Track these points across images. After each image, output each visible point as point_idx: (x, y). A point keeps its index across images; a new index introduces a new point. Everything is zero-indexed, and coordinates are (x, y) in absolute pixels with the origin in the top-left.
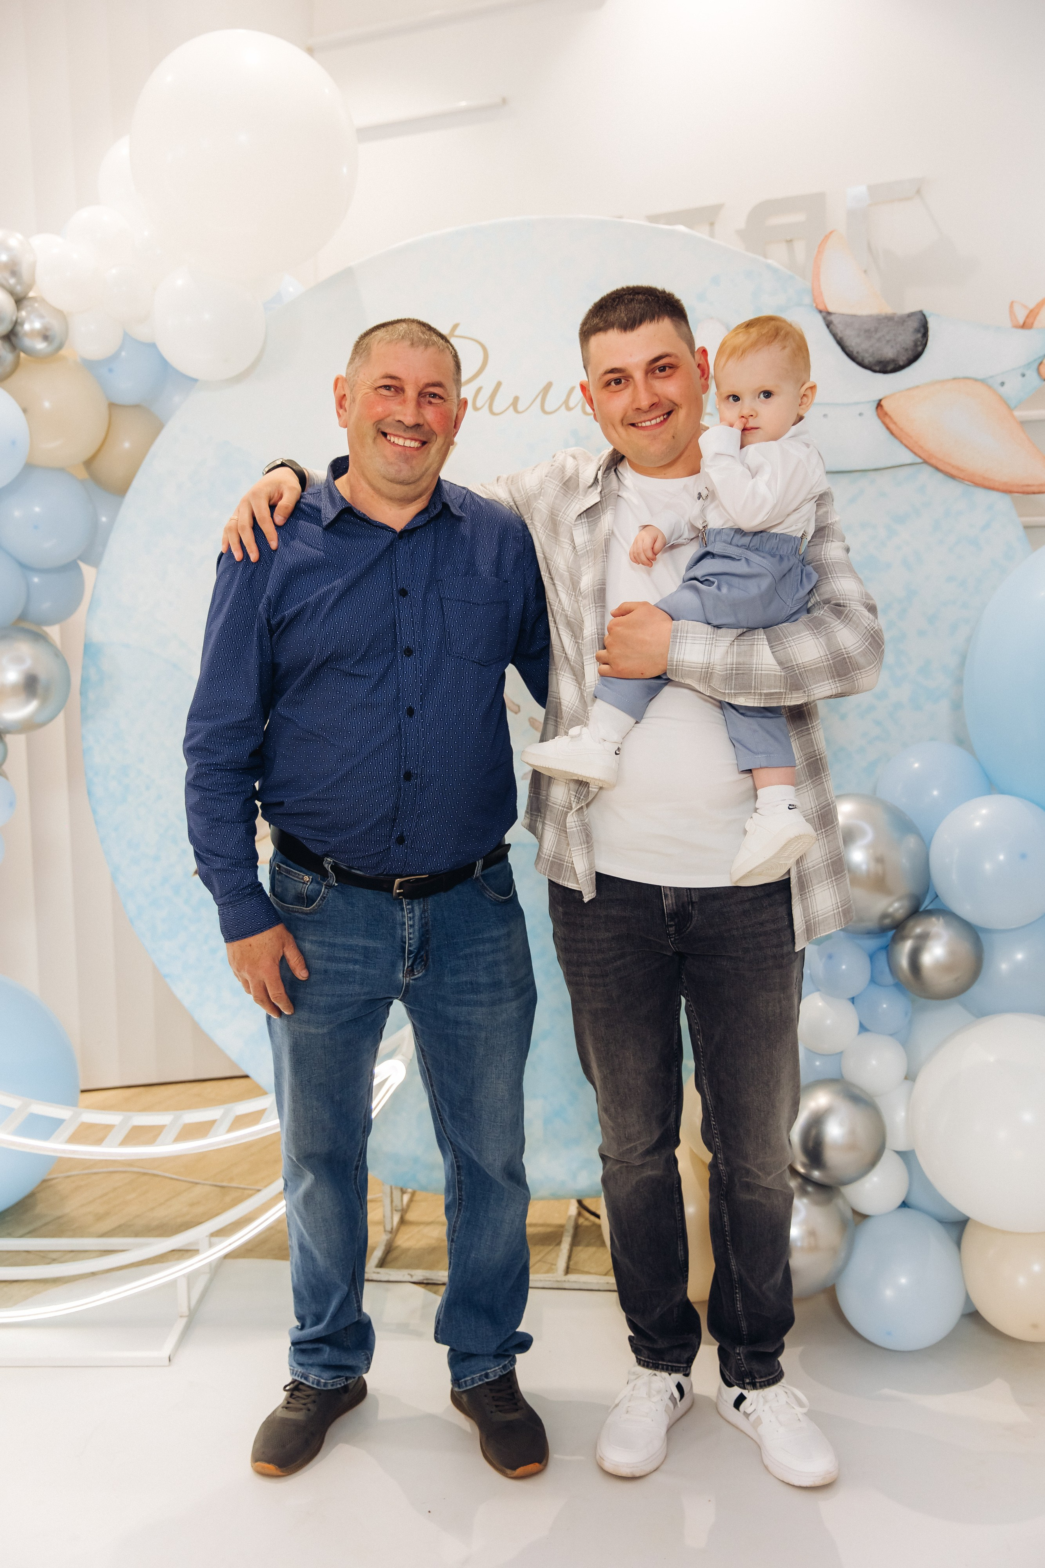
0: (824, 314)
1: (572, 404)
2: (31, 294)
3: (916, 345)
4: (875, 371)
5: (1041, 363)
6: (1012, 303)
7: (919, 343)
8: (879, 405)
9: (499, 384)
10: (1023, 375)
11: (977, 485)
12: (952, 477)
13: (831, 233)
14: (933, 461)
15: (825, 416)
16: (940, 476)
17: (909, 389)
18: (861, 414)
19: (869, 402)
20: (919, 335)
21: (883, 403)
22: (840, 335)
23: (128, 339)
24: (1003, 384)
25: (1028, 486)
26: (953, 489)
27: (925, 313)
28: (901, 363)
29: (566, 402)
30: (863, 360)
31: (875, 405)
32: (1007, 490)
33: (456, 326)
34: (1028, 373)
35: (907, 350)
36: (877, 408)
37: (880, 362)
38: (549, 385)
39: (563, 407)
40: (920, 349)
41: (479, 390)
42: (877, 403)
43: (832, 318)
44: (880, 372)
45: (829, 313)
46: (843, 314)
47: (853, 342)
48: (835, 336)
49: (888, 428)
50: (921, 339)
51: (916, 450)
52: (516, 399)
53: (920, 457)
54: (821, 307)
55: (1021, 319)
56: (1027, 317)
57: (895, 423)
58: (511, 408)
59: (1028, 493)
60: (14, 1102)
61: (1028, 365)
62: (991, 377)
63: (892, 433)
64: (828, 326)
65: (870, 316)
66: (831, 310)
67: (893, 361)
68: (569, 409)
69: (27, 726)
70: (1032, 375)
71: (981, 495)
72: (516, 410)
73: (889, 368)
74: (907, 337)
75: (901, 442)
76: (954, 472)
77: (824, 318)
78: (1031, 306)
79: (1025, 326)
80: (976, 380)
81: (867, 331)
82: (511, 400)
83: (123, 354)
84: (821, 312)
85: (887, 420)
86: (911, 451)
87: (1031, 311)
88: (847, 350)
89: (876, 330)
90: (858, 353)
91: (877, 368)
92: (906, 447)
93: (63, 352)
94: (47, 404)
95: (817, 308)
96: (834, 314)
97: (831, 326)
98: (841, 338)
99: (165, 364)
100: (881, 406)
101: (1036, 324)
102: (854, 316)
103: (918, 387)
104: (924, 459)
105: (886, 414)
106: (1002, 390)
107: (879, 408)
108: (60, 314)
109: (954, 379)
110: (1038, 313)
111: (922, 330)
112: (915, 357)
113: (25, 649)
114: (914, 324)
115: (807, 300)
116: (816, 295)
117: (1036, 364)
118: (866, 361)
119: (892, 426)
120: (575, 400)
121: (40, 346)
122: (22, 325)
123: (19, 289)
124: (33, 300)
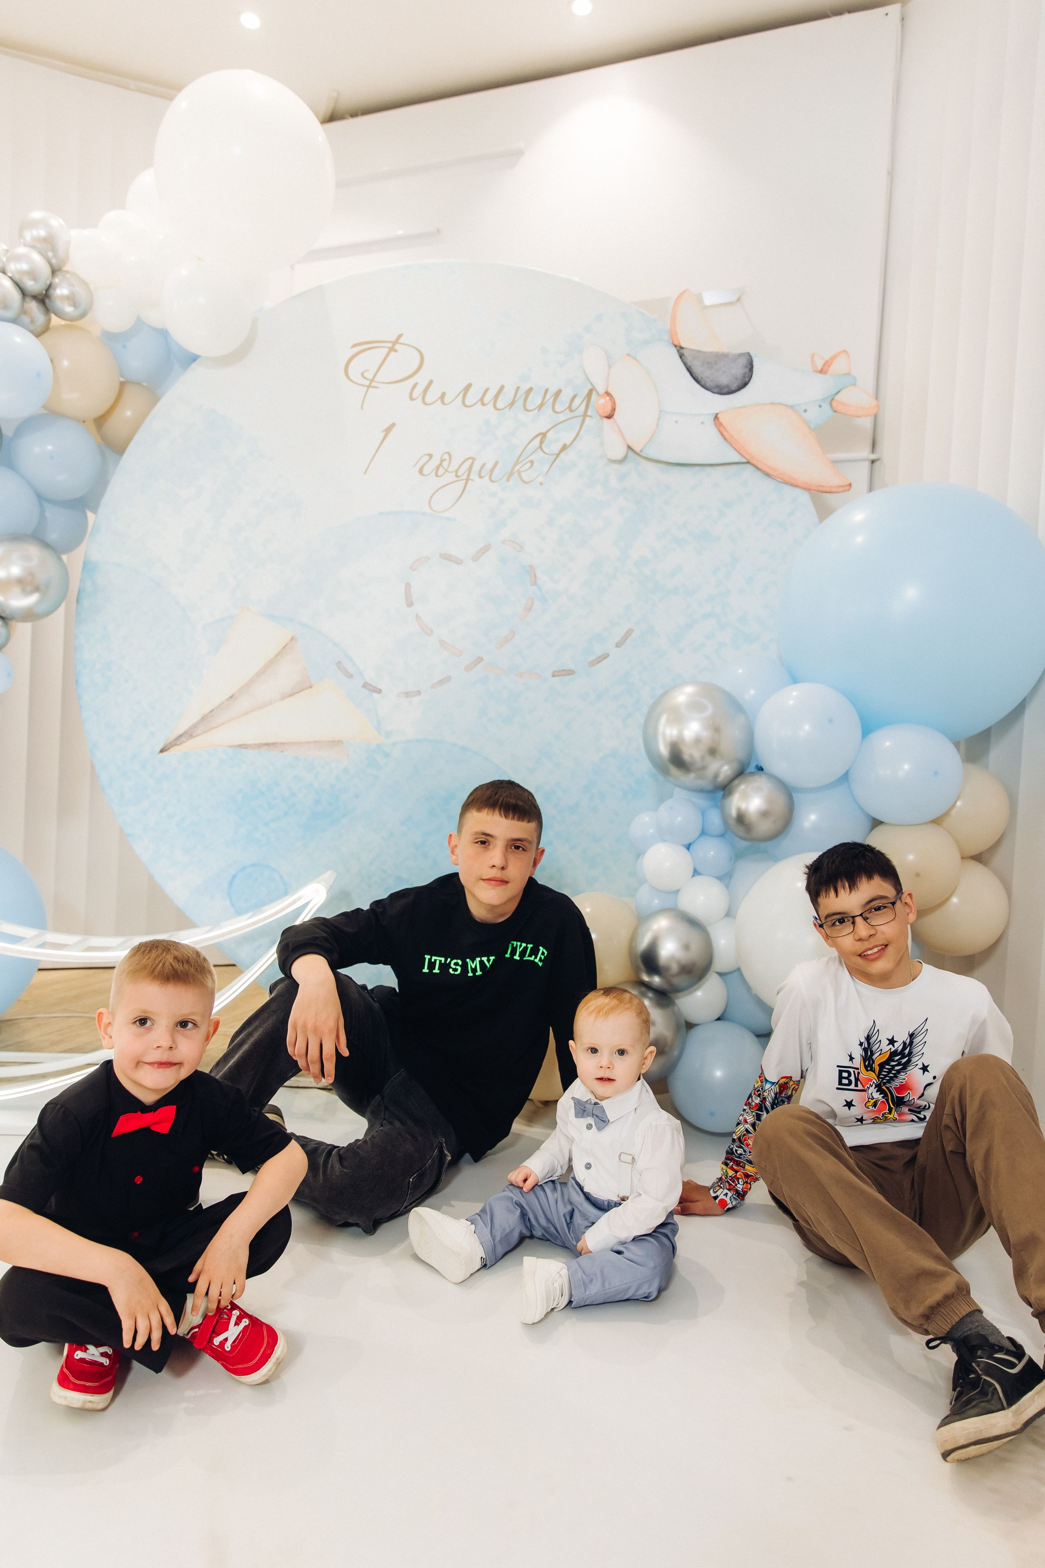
0: (678, 348)
1: (486, 400)
2: (65, 267)
3: (744, 377)
4: (714, 393)
5: (833, 399)
6: (813, 355)
7: (747, 376)
8: (716, 417)
9: (431, 382)
10: (820, 406)
11: (786, 482)
12: (768, 475)
13: (685, 291)
14: (754, 462)
15: (676, 422)
16: (758, 473)
17: (739, 408)
18: (702, 423)
19: (708, 414)
20: (747, 370)
21: (719, 416)
22: (689, 364)
23: (139, 322)
24: (805, 411)
25: (822, 486)
26: (767, 485)
27: (751, 354)
28: (733, 389)
29: (482, 399)
30: (705, 384)
31: (713, 417)
32: (807, 489)
33: (400, 336)
34: (823, 405)
35: (736, 379)
36: (715, 419)
37: (718, 386)
38: (469, 386)
39: (480, 402)
40: (747, 379)
41: (415, 386)
42: (715, 415)
43: (684, 351)
44: (717, 393)
45: (682, 348)
46: (692, 350)
47: (697, 370)
48: (685, 364)
49: (722, 435)
50: (748, 373)
51: (741, 452)
52: (444, 394)
53: (746, 458)
54: (676, 343)
55: (819, 365)
56: (824, 365)
57: (727, 432)
58: (440, 400)
59: (822, 492)
61: (824, 400)
62: (798, 405)
63: (725, 439)
64: (681, 357)
65: (712, 352)
66: (683, 346)
67: (727, 386)
68: (483, 404)
69: (29, 615)
70: (826, 406)
71: (788, 491)
72: (443, 403)
73: (725, 391)
74: (738, 370)
75: (732, 446)
76: (770, 471)
77: (678, 351)
78: (827, 358)
79: (822, 371)
80: (786, 406)
81: (708, 363)
82: (439, 395)
83: (134, 333)
84: (676, 346)
85: (722, 429)
86: (739, 453)
87: (827, 362)
88: (694, 376)
89: (716, 363)
90: (702, 378)
91: (716, 391)
92: (735, 449)
93: (87, 319)
95: (673, 344)
96: (686, 348)
97: (683, 357)
98: (690, 367)
100: (718, 418)
101: (829, 372)
102: (699, 352)
103: (744, 407)
104: (747, 460)
105: (721, 424)
106: (805, 415)
107: (716, 419)
108: (87, 286)
109: (771, 404)
110: (831, 364)
111: (749, 367)
112: (745, 385)
113: (34, 551)
114: (743, 361)
115: (666, 337)
116: (673, 334)
117: (829, 400)
118: (708, 385)
119: (725, 433)
120: (488, 398)
121: (69, 309)
122: (55, 289)
123: (56, 261)
124: (66, 272)
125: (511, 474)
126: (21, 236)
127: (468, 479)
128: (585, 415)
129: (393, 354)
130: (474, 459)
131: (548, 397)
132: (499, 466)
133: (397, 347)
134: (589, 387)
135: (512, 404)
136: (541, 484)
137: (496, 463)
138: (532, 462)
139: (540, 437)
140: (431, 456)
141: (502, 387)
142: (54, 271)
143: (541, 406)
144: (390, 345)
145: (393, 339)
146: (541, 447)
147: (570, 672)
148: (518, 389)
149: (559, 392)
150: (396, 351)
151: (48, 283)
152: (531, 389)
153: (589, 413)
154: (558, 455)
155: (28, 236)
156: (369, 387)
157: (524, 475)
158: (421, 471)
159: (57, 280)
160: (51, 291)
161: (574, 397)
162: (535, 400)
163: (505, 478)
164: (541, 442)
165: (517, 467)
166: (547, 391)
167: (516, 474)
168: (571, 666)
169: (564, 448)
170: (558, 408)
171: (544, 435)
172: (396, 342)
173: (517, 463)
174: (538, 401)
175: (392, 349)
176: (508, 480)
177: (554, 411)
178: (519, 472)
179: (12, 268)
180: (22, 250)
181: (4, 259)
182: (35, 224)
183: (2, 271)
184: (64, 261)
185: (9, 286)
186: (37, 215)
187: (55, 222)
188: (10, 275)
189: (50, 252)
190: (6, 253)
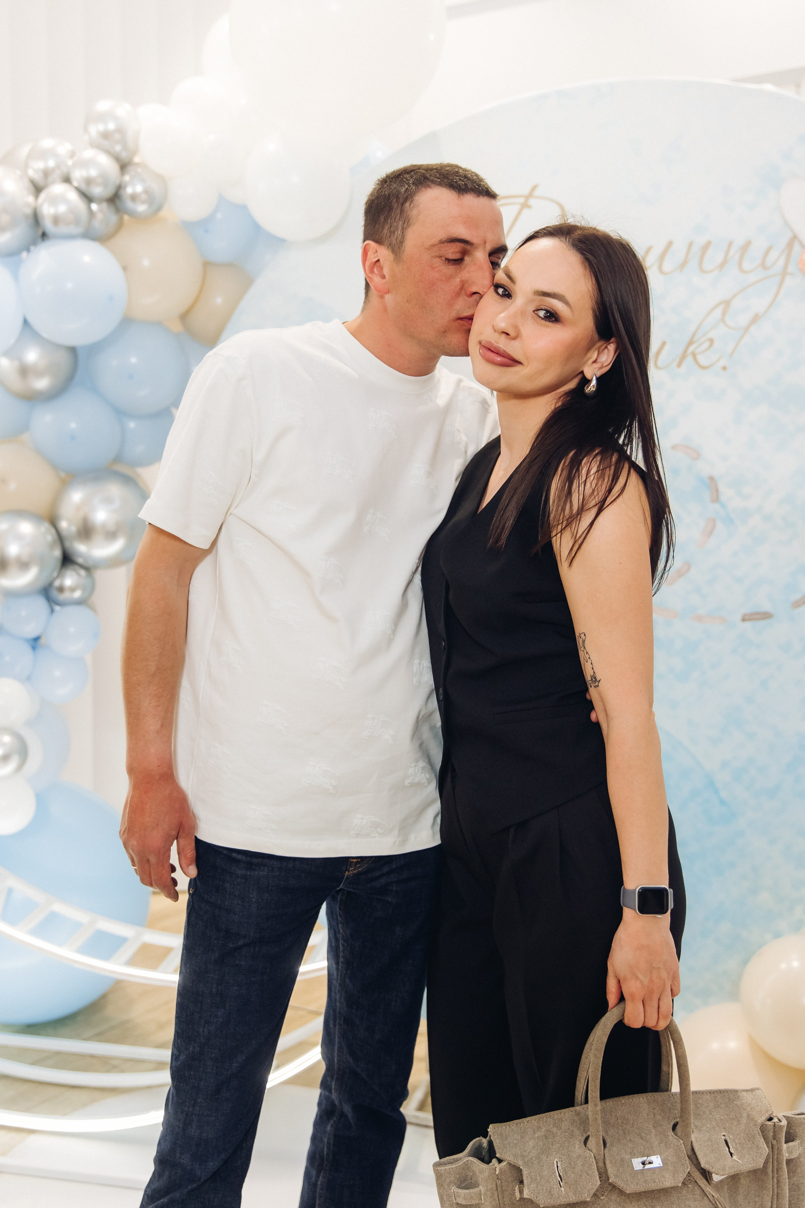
2: (137, 160)
23: (222, 201)
33: (534, 188)
60: (81, 917)
69: (116, 564)
83: (219, 215)
93: (163, 213)
94: (146, 263)
99: (257, 228)
108: (162, 180)
121: (141, 208)
122: (125, 187)
123: (124, 155)
124: (137, 164)
125: (683, 357)
126: (86, 130)
128: (784, 273)
129: (526, 211)
131: (732, 252)
132: (666, 348)
133: (532, 202)
134: (789, 235)
135: (683, 265)
136: (724, 368)
137: (664, 344)
138: (711, 341)
139: (721, 308)
141: (670, 244)
142: (124, 166)
143: (723, 265)
144: (522, 200)
145: (526, 191)
146: (723, 320)
147: (766, 616)
148: (691, 245)
149: (747, 245)
150: (529, 207)
151: (118, 182)
152: (708, 244)
153: (790, 269)
154: (747, 329)
155: (95, 130)
157: (702, 359)
159: (127, 178)
160: (122, 192)
161: (769, 250)
162: (715, 257)
163: (675, 363)
164: (724, 313)
165: (691, 349)
166: (730, 244)
167: (689, 359)
168: (767, 607)
169: (756, 319)
170: (746, 266)
171: (727, 303)
172: (530, 195)
173: (691, 343)
174: (719, 258)
175: (525, 205)
176: (679, 365)
177: (741, 270)
178: (694, 355)
179: (78, 175)
180: (89, 153)
181: (70, 163)
182: (102, 118)
183: (67, 180)
184: (135, 153)
185: (73, 196)
186: (103, 106)
187: (123, 110)
188: (75, 184)
189: (118, 148)
190: (72, 155)
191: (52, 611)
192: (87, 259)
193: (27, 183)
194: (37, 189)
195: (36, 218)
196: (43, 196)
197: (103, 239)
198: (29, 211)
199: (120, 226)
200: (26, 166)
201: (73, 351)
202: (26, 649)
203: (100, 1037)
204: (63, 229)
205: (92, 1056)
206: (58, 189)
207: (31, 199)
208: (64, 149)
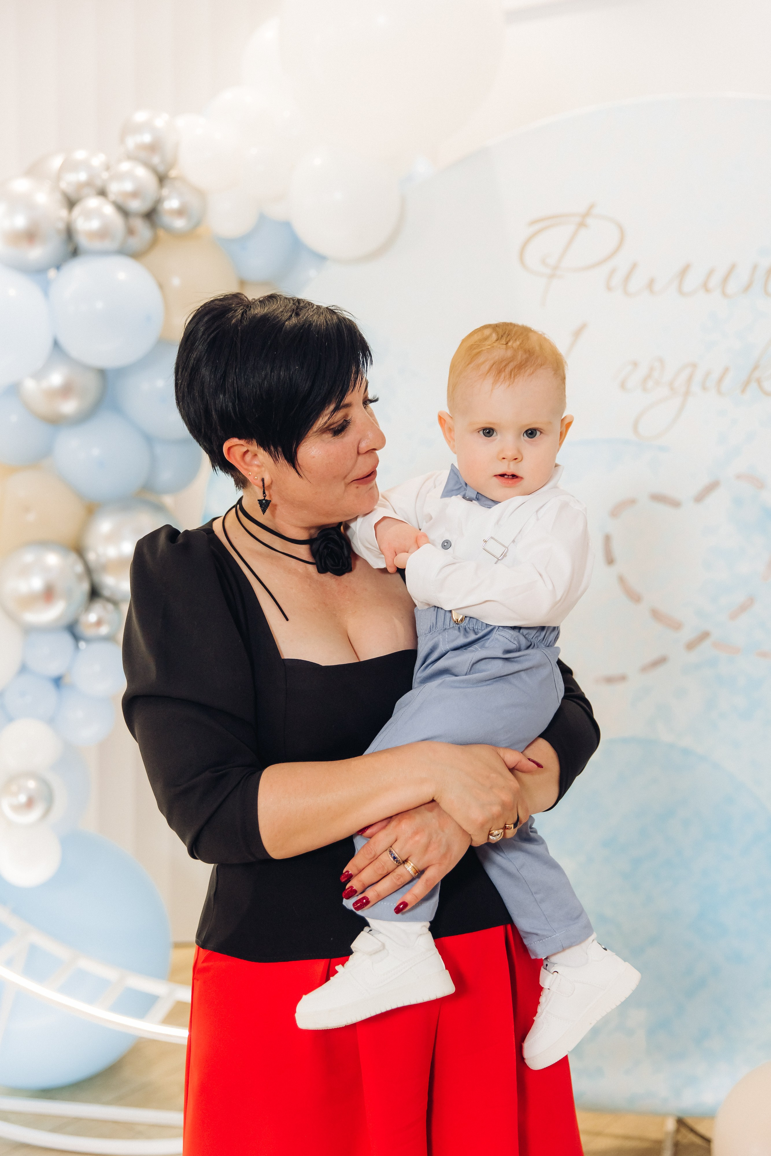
1: (711, 286)
2: (174, 173)
9: (634, 266)
23: (262, 219)
33: (592, 207)
38: (687, 267)
39: (702, 289)
41: (613, 272)
52: (652, 281)
58: (647, 289)
60: (110, 974)
68: (707, 291)
72: (652, 292)
82: (646, 282)
83: (258, 232)
93: (201, 229)
99: (296, 243)
108: (199, 193)
120: (714, 281)
121: (179, 223)
122: (163, 203)
123: (161, 169)
124: (175, 179)
125: (748, 383)
126: (122, 140)
127: (687, 393)
129: (582, 231)
130: (694, 366)
132: (729, 373)
133: (588, 221)
135: (747, 288)
137: (726, 370)
140: (635, 364)
141: (733, 268)
142: (162, 179)
144: (578, 219)
145: (582, 211)
148: (755, 268)
150: (587, 227)
151: (156, 196)
155: (131, 142)
156: (552, 276)
157: (767, 386)
158: (623, 385)
159: (165, 192)
160: (160, 206)
163: (739, 389)
165: (755, 375)
172: (587, 214)
173: (756, 368)
175: (581, 225)
178: (759, 381)
179: (115, 188)
180: (125, 166)
181: (105, 175)
182: (138, 129)
183: (102, 193)
184: (172, 165)
185: (109, 210)
186: (140, 117)
187: (161, 122)
188: (112, 197)
189: (156, 160)
190: (108, 168)
191: (77, 647)
192: (122, 276)
193: (58, 196)
194: (71, 203)
195: (69, 234)
196: (77, 210)
197: (136, 255)
198: (61, 226)
199: (154, 243)
200: (58, 177)
201: (102, 373)
202: (50, 687)
203: (120, 1101)
204: (97, 245)
205: (116, 1122)
206: (93, 202)
207: (64, 213)
208: (98, 161)
